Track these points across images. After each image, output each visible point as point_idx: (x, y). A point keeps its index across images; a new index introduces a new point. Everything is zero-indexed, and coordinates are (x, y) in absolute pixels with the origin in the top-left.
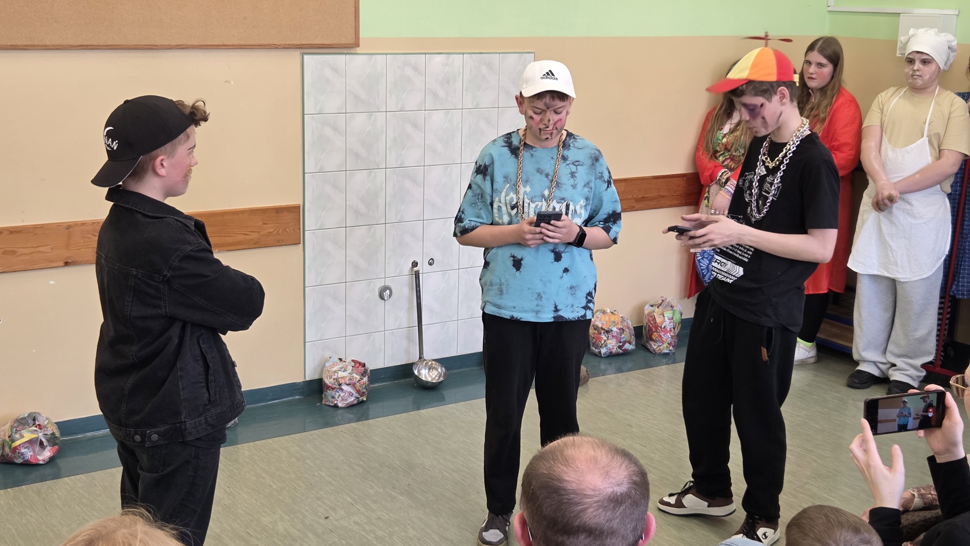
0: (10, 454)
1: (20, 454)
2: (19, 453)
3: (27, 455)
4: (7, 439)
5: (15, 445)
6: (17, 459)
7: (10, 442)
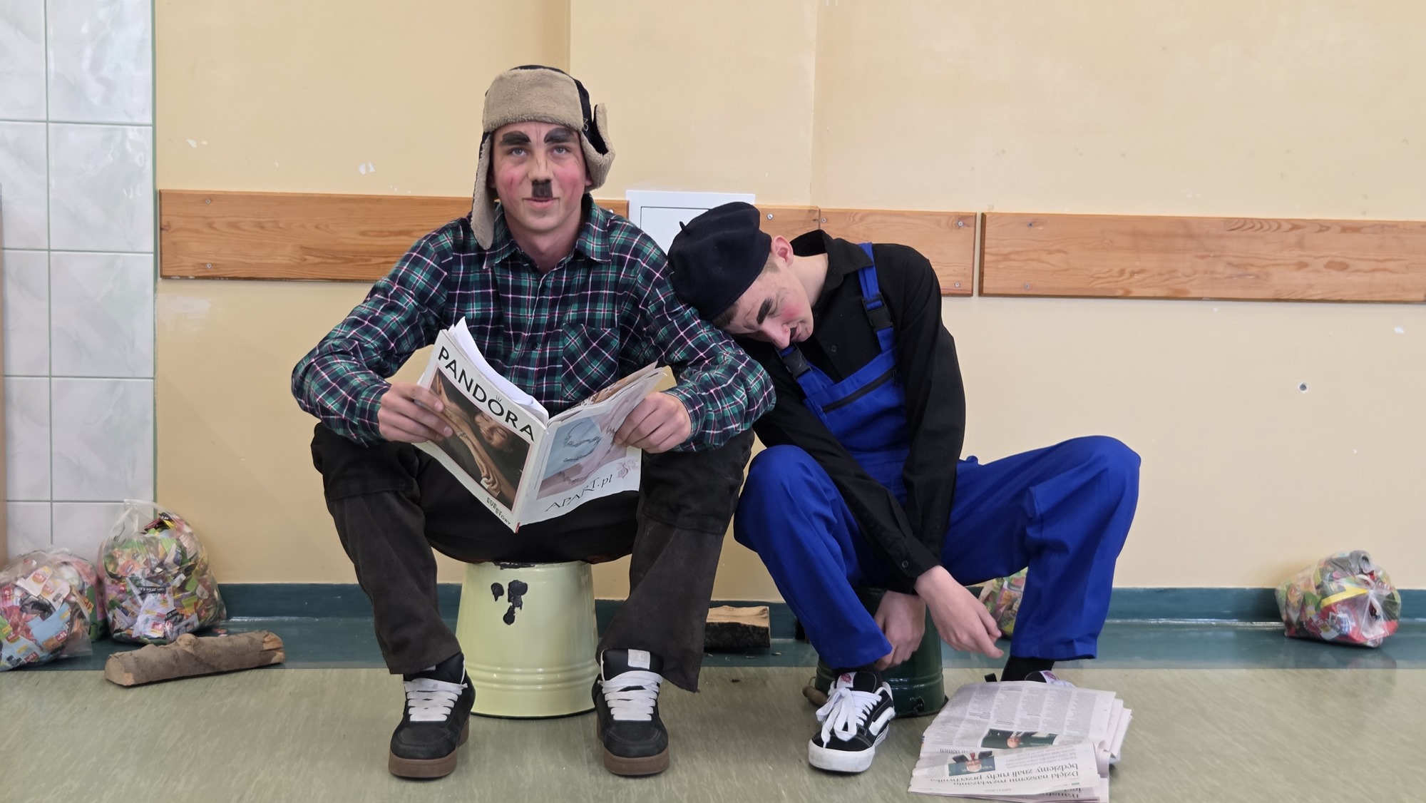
0: (1315, 620)
1: (1335, 621)
2: (1333, 618)
3: (1347, 625)
4: (1314, 591)
5: (1326, 602)
6: (1328, 631)
7: (1319, 598)
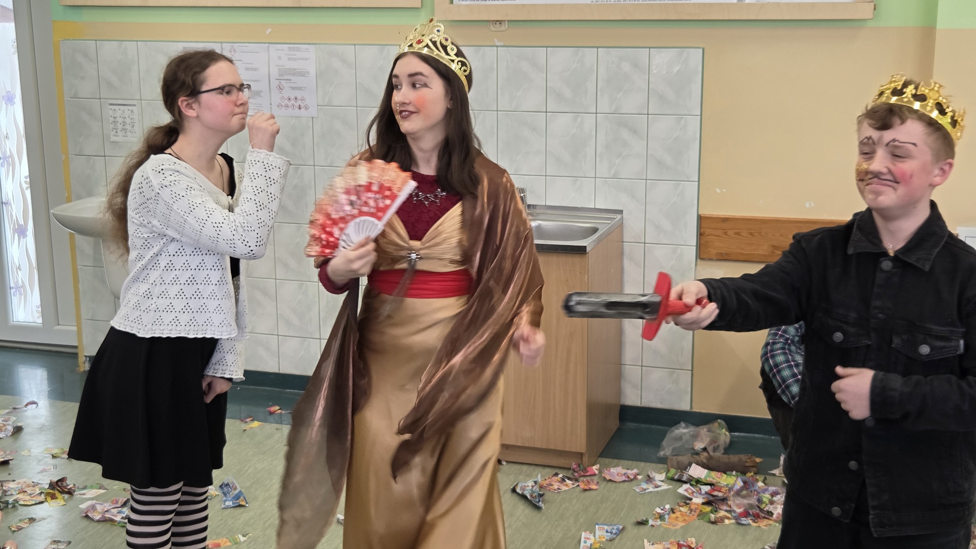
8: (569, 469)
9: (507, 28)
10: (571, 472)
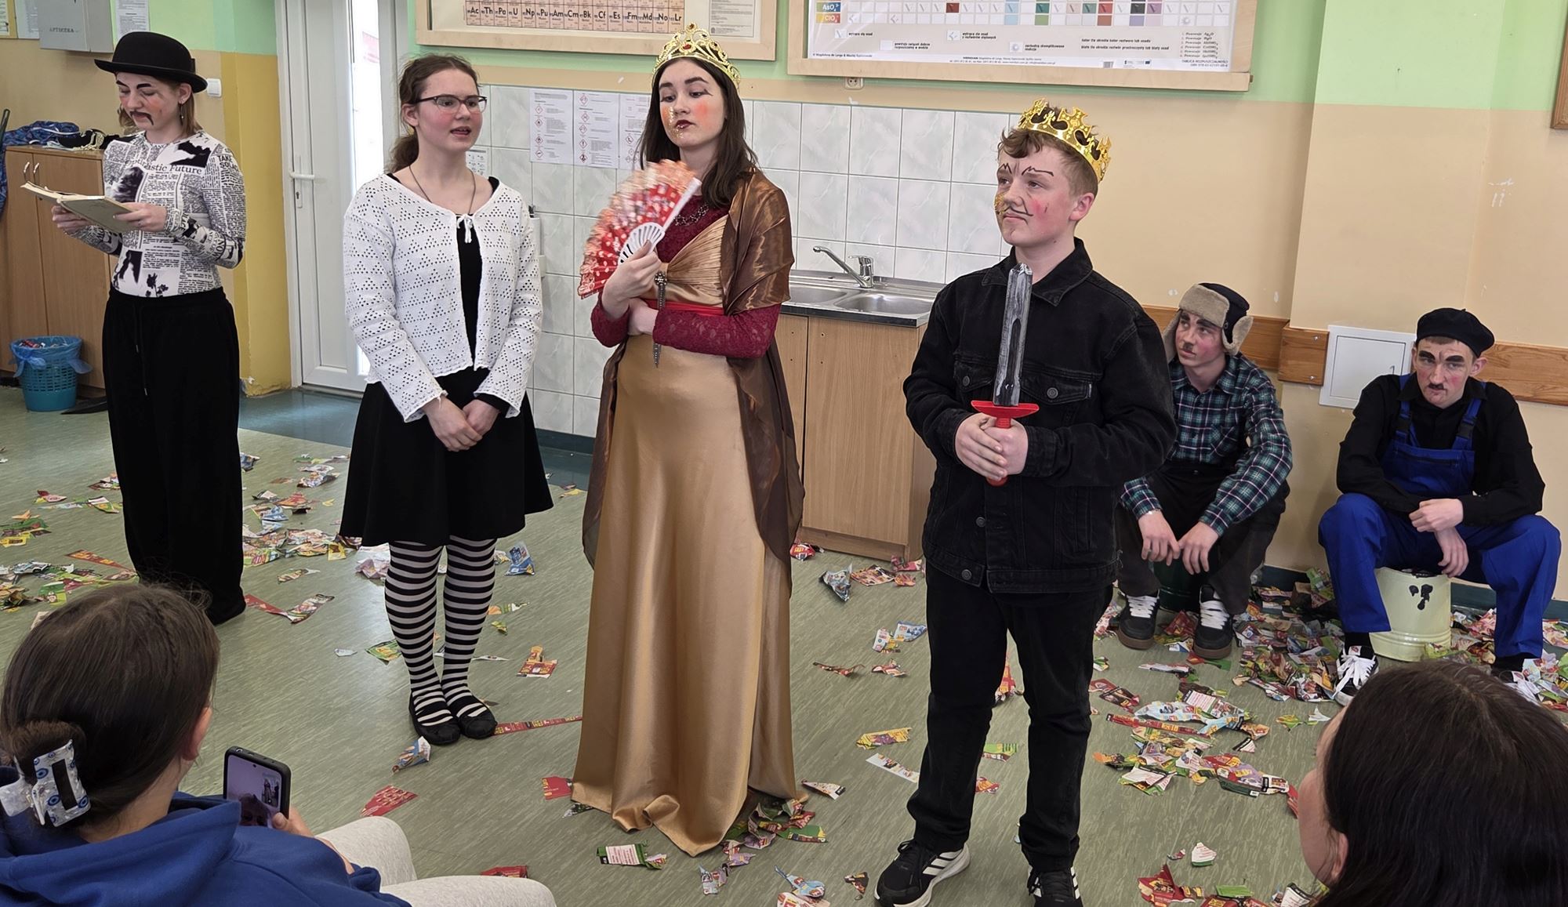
8: (889, 562)
9: (862, 85)
10: (891, 565)
